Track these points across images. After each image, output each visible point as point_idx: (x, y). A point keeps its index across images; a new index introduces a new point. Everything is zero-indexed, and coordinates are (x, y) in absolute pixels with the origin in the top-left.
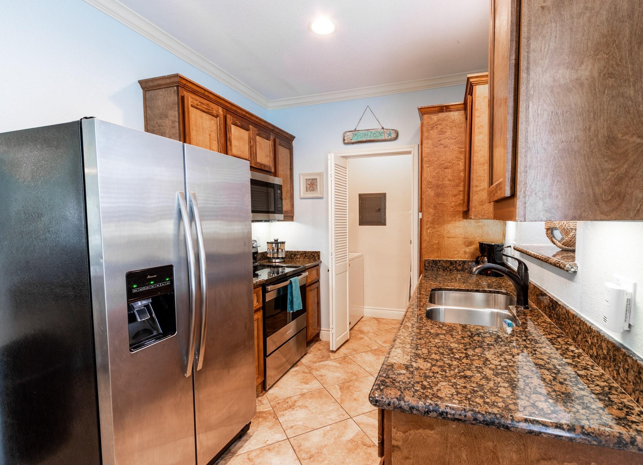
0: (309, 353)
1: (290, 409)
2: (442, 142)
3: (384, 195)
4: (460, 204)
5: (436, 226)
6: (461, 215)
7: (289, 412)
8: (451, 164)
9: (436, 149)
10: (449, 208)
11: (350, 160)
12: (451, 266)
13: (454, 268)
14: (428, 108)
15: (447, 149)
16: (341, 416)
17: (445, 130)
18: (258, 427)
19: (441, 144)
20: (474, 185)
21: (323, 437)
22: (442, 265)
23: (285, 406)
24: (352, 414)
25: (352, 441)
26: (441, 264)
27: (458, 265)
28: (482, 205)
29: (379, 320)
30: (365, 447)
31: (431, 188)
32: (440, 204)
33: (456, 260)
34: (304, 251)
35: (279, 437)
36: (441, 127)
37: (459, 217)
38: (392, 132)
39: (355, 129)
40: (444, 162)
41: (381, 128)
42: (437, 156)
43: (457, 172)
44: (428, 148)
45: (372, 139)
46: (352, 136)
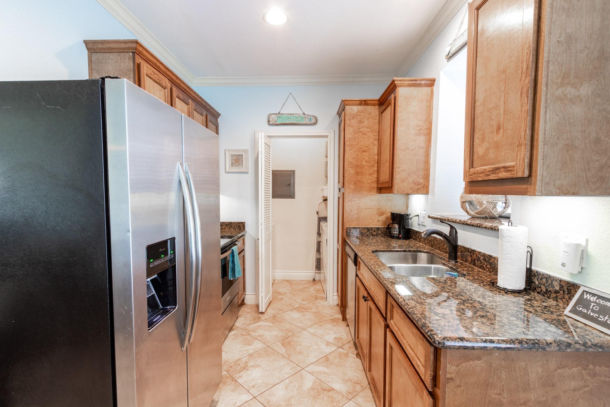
0: (240, 317)
1: (245, 371)
2: (361, 130)
3: (294, 172)
4: (374, 181)
5: (356, 199)
6: (376, 190)
7: (244, 373)
8: (368, 149)
9: (356, 135)
10: (366, 184)
11: (273, 140)
12: (368, 232)
13: (370, 234)
14: (350, 100)
15: (365, 136)
16: (294, 369)
17: (363, 120)
18: (221, 393)
19: (360, 132)
20: (397, 166)
21: (286, 390)
23: (239, 368)
24: (302, 365)
25: (312, 389)
27: (373, 231)
28: (403, 183)
29: (290, 281)
30: (325, 392)
31: (351, 167)
32: (359, 181)
33: (372, 227)
34: (229, 221)
35: (245, 397)
36: (360, 117)
37: (374, 192)
38: (312, 118)
39: (279, 112)
40: (362, 147)
41: (302, 113)
42: (356, 141)
43: (372, 155)
44: (350, 134)
45: (294, 122)
46: (277, 118)
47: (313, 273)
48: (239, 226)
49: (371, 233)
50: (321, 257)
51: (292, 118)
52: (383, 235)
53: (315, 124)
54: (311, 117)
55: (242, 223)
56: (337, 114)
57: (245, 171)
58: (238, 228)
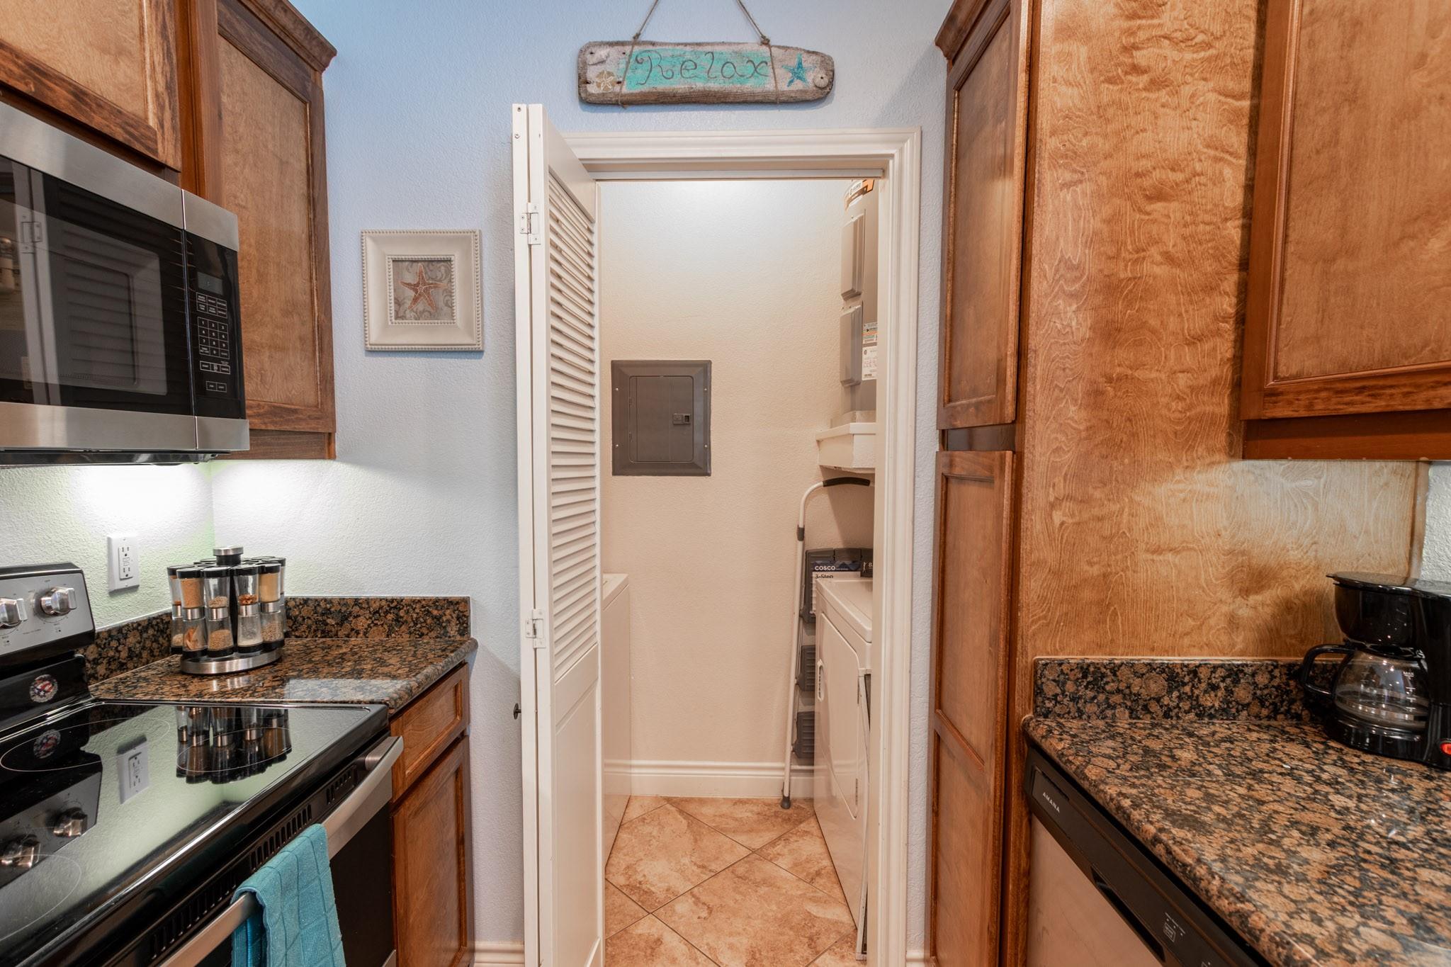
2: (1141, 57)
3: (705, 367)
4: (1215, 382)
5: (1098, 494)
6: (1221, 439)
8: (1179, 177)
9: (1108, 93)
10: (1164, 400)
12: (1170, 692)
13: (1185, 705)
15: (1163, 95)
19: (1136, 69)
22: (1128, 687)
26: (1122, 686)
27: (1203, 686)
31: (1073, 296)
32: (1119, 379)
33: (1192, 660)
34: (389, 596)
37: (1211, 451)
38: (808, 61)
39: (638, 35)
40: (1145, 164)
41: (757, 39)
42: (1110, 128)
43: (1207, 218)
44: (1069, 83)
45: (715, 86)
46: (623, 66)
47: (783, 769)
48: (438, 618)
49: (1190, 697)
50: (817, 709)
51: (705, 61)
52: (1265, 712)
53: (821, 95)
54: (805, 55)
55: (450, 603)
56: (939, 43)
57: (460, 338)
58: (430, 630)
